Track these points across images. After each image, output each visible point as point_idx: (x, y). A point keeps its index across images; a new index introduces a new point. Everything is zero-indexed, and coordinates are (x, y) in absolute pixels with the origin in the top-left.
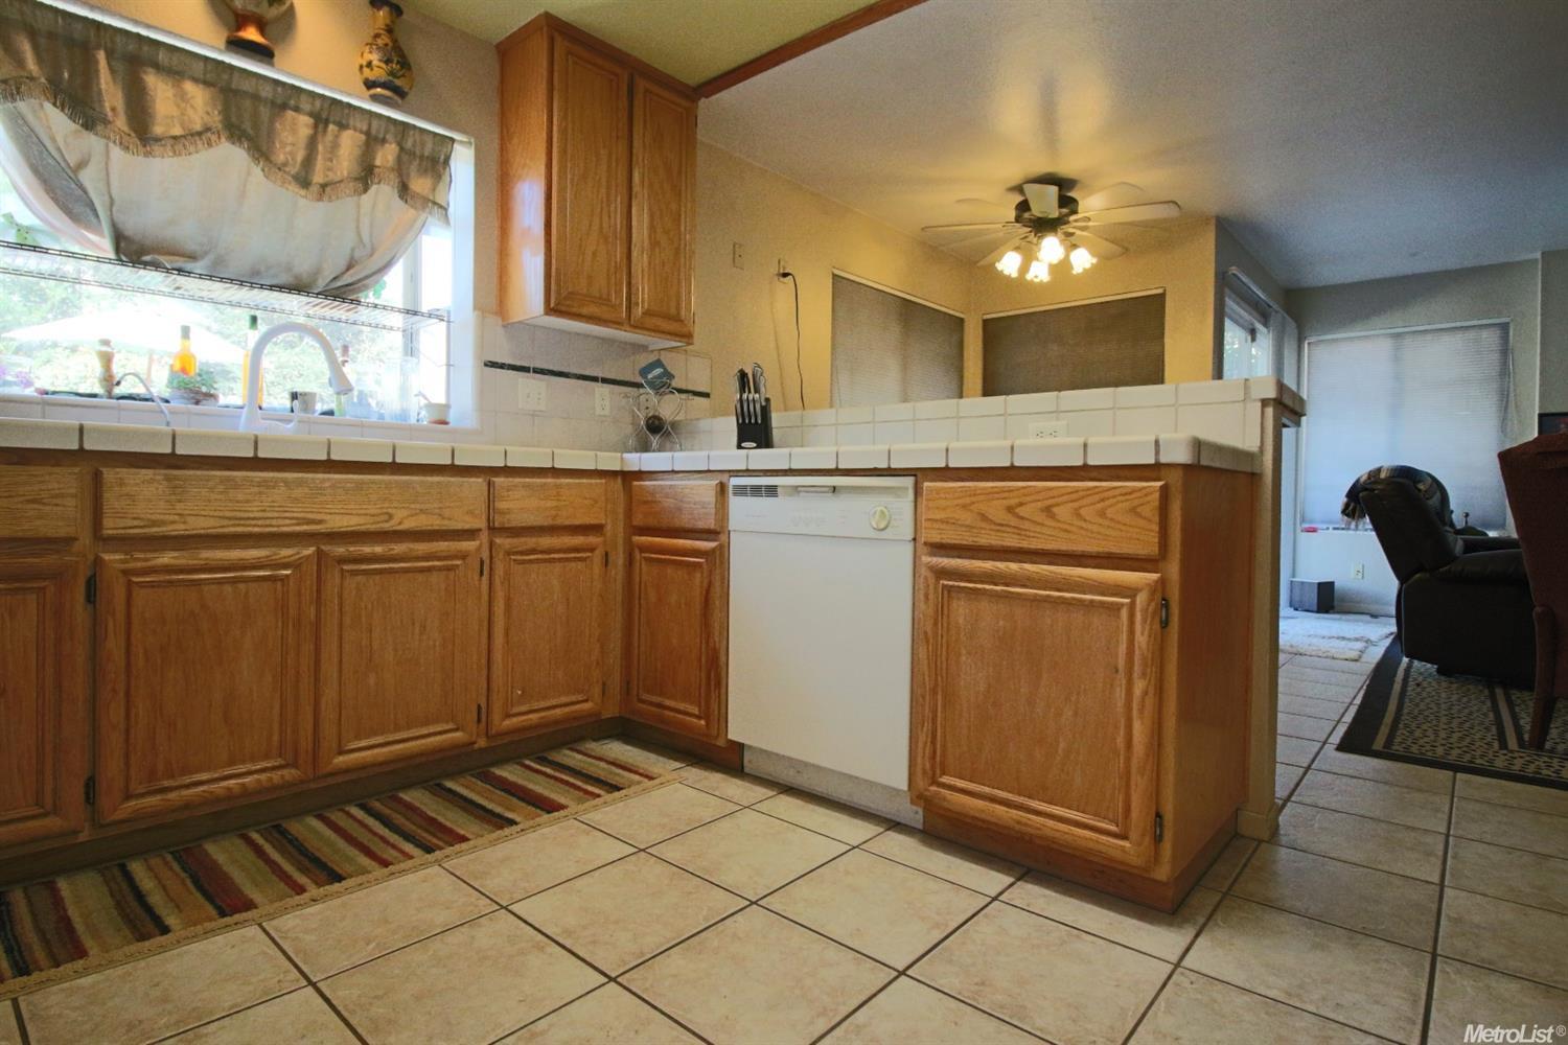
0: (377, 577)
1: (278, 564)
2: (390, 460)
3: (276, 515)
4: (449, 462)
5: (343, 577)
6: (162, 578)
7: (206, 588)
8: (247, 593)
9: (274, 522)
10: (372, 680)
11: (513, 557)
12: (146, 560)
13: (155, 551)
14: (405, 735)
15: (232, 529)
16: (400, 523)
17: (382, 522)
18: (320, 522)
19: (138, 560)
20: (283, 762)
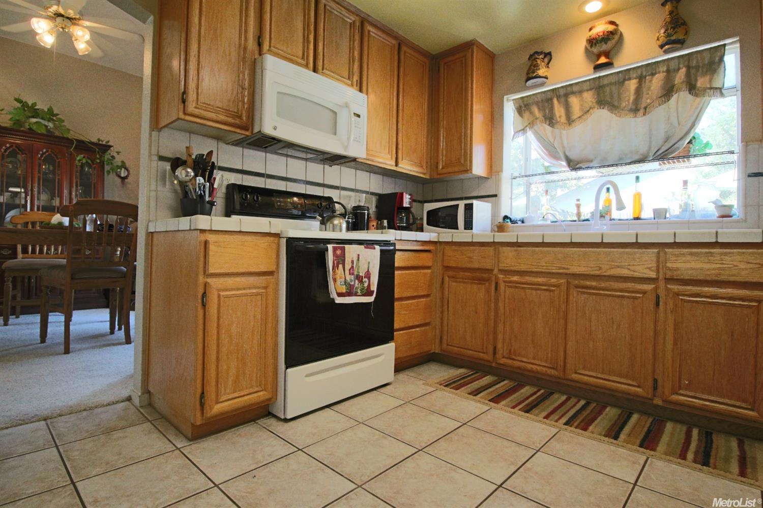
0: (594, 296)
1: (551, 285)
2: (600, 241)
3: (550, 265)
4: (635, 241)
5: (578, 294)
6: (514, 285)
7: (527, 291)
8: (540, 295)
9: (550, 268)
10: (591, 344)
11: (681, 297)
12: (509, 278)
13: (511, 275)
14: (607, 377)
15: (536, 270)
16: (605, 272)
17: (595, 270)
18: (568, 269)
19: (508, 278)
20: (551, 366)
